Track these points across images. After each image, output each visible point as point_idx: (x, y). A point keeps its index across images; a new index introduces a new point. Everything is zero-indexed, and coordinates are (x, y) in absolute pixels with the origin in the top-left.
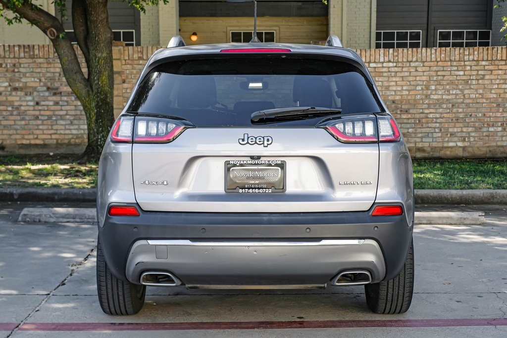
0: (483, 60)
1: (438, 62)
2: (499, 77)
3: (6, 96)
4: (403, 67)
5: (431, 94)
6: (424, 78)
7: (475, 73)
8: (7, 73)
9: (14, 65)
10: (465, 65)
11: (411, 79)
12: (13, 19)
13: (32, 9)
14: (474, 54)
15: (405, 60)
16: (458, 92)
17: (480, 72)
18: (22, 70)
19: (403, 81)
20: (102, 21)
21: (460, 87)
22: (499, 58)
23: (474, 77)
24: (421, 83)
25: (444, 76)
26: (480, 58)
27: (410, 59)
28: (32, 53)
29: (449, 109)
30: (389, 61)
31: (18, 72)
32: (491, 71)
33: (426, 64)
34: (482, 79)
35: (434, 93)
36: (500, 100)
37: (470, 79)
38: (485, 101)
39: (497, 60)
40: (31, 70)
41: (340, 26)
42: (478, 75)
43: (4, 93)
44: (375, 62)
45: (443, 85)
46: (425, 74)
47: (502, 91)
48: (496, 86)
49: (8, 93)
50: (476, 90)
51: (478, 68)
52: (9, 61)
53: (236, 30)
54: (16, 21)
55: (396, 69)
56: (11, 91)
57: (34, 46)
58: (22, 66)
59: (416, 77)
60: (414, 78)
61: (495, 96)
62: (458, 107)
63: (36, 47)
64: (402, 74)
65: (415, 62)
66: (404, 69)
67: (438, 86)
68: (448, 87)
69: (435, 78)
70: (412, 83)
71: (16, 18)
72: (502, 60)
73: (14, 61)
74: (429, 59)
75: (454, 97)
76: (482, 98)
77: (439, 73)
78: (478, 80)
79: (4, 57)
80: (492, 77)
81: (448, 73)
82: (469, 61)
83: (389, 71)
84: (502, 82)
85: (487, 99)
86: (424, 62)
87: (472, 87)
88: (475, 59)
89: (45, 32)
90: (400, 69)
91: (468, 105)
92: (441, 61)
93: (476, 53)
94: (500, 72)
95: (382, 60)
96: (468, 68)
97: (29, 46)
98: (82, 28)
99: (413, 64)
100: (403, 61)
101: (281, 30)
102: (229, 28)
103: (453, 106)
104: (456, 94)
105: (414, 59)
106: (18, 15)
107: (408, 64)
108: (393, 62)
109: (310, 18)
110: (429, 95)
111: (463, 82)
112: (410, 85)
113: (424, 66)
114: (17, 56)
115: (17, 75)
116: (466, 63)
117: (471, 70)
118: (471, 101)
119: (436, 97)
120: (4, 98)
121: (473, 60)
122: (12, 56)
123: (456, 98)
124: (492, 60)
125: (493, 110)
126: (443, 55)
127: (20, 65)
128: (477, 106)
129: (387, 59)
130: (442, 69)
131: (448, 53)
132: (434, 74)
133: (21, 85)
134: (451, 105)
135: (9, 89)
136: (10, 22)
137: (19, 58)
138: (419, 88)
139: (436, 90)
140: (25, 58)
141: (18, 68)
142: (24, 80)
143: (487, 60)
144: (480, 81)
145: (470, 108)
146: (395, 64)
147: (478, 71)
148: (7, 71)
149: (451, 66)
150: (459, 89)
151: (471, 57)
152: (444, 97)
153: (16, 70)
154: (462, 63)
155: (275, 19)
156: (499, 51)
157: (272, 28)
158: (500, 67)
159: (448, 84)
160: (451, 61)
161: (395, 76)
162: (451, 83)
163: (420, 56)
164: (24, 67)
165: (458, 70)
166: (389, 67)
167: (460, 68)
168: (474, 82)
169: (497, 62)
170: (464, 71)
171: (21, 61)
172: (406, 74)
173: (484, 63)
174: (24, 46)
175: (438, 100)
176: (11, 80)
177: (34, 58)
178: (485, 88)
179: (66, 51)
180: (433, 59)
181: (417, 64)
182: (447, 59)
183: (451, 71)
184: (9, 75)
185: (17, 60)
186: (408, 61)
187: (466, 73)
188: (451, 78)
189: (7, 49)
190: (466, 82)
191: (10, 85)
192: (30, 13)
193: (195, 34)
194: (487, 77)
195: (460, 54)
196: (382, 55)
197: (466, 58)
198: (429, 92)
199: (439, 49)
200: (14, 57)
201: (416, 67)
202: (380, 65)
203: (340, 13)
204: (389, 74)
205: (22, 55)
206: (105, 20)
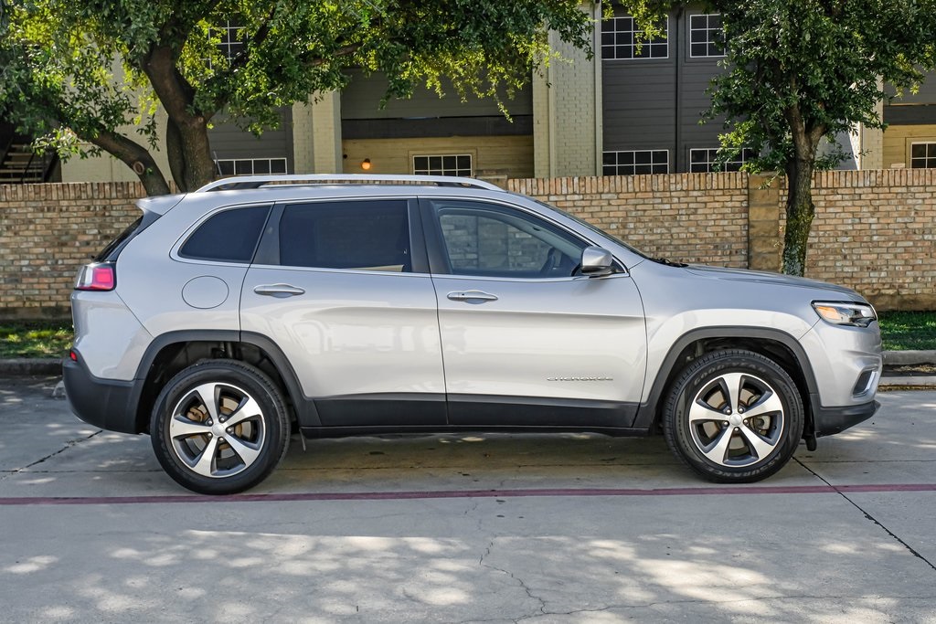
0: (694, 190)
1: (636, 193)
2: (716, 211)
3: (95, 246)
4: (592, 200)
5: (629, 234)
6: (620, 214)
7: (685, 206)
8: (96, 218)
9: (105, 208)
10: (671, 197)
11: (603, 215)
12: (89, 151)
13: (114, 139)
14: (682, 183)
15: (594, 191)
16: (664, 231)
17: (691, 205)
18: (114, 213)
19: (593, 217)
20: (200, 151)
21: (666, 224)
22: (715, 186)
23: (684, 212)
24: (616, 220)
25: (645, 211)
26: (691, 187)
27: (600, 190)
28: (126, 193)
29: (653, 252)
30: (574, 193)
31: (109, 216)
32: (705, 203)
33: (621, 196)
34: (694, 214)
35: (633, 232)
36: (718, 240)
37: (678, 214)
38: (698, 242)
39: (712, 189)
40: (126, 213)
41: (546, 147)
42: (688, 208)
43: (92, 243)
44: (556, 194)
45: (644, 222)
46: (621, 208)
47: (720, 229)
48: (712, 223)
49: (97, 242)
50: (687, 228)
51: (688, 200)
52: (98, 202)
53: (421, 154)
54: (92, 155)
55: (583, 203)
56: (101, 239)
57: (128, 183)
58: (114, 208)
59: (609, 212)
60: (607, 214)
61: (711, 235)
62: (665, 250)
63: (131, 185)
64: (592, 209)
65: (607, 193)
66: (594, 203)
67: (638, 224)
68: (650, 225)
69: (634, 214)
70: (604, 220)
71: (93, 151)
72: (718, 189)
73: (104, 203)
74: (624, 190)
75: (658, 237)
76: (695, 238)
77: (639, 207)
78: (689, 215)
79: (93, 198)
80: (707, 211)
81: (651, 207)
82: (676, 191)
83: (574, 206)
84: (719, 217)
85: (701, 239)
86: (619, 193)
87: (681, 224)
88: (684, 188)
89: (131, 167)
90: (588, 203)
91: (677, 248)
92: (640, 191)
93: (685, 181)
94: (717, 205)
95: (564, 192)
96: (676, 200)
97: (122, 183)
98: (178, 161)
99: (604, 196)
100: (591, 193)
101: (480, 153)
102: (411, 153)
103: (657, 248)
104: (662, 234)
105: (606, 190)
106: (96, 147)
107: (598, 197)
108: (579, 194)
109: (516, 137)
110: (627, 235)
111: (669, 218)
112: (602, 223)
113: (618, 198)
114: (108, 196)
115: (108, 219)
116: (672, 194)
117: (679, 203)
118: (680, 242)
119: (635, 238)
120: (93, 249)
121: (682, 190)
122: (101, 197)
123: (661, 239)
124: (706, 190)
125: (710, 253)
126: (643, 185)
127: (112, 206)
128: (689, 248)
129: (571, 191)
130: (642, 202)
131: (649, 182)
132: (632, 208)
133: (113, 232)
134: (655, 248)
135: (99, 237)
136: (83, 155)
137: (110, 199)
138: (614, 226)
139: (635, 228)
140: (117, 198)
141: (109, 212)
142: (116, 226)
143: (700, 190)
144: (692, 217)
145: (680, 250)
146: (581, 197)
147: (688, 203)
148: (96, 215)
149: (654, 198)
150: (665, 227)
151: (679, 187)
152: (646, 238)
153: (107, 214)
154: (668, 194)
155: (470, 139)
156: (715, 178)
157: (467, 151)
158: (717, 198)
159: (651, 221)
160: (653, 191)
161: (583, 212)
162: (655, 219)
163: (613, 185)
164: (116, 210)
165: (662, 203)
166: (574, 201)
167: (665, 201)
168: (684, 218)
169: (712, 193)
170: (671, 204)
171: (112, 202)
172: (597, 209)
173: (695, 193)
174: (116, 183)
175: (638, 241)
176: (101, 227)
177: (129, 198)
178: (698, 225)
179: (157, 189)
180: (631, 190)
181: (609, 196)
182: (648, 189)
183: (653, 204)
184: (98, 220)
185: (108, 201)
186: (598, 193)
187: (673, 206)
188: (654, 213)
189: (96, 187)
190: (674, 218)
191: (99, 233)
192: (112, 144)
193: (367, 161)
194: (700, 211)
195: (664, 182)
196: (564, 185)
197: (673, 187)
198: (627, 232)
199: (637, 176)
200: (104, 198)
201: (609, 200)
202: (562, 198)
203: (546, 130)
204: (575, 209)
205: (114, 195)
206: (205, 150)
